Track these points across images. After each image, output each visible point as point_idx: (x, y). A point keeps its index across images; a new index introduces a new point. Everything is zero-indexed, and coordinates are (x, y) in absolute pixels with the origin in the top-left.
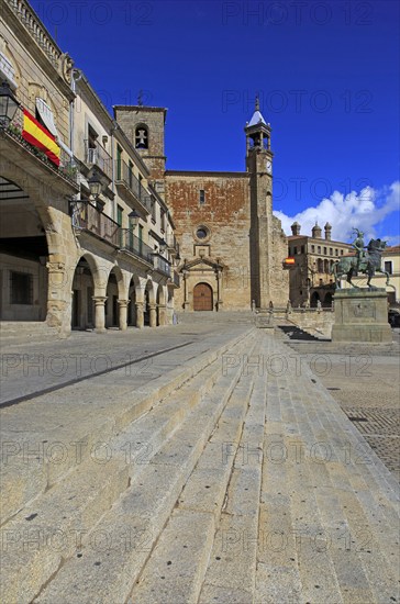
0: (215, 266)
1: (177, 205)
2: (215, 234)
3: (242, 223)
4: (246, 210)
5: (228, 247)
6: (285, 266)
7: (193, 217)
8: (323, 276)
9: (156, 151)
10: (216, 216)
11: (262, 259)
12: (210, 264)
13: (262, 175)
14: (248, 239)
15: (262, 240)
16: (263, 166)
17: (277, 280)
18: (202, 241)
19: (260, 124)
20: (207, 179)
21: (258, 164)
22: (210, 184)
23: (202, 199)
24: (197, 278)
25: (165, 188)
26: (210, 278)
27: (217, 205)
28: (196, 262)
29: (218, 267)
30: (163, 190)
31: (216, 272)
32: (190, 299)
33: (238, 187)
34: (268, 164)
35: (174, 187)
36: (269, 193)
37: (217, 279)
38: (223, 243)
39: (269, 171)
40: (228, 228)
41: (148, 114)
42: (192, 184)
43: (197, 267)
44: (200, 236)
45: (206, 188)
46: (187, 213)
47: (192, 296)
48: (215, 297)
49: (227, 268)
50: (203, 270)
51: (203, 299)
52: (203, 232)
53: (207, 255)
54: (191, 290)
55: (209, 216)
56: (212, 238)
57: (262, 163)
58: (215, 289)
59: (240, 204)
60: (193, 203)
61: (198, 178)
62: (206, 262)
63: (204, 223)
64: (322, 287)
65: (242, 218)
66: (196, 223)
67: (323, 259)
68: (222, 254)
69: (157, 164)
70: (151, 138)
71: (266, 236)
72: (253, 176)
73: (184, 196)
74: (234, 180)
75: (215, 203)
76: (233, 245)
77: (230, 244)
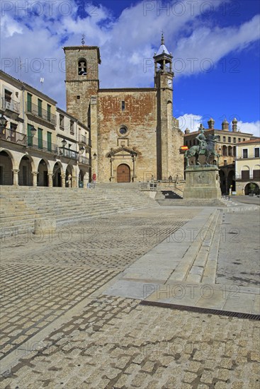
0: (131, 152)
1: (106, 112)
2: (132, 131)
3: (151, 122)
4: (154, 113)
5: (141, 139)
6: (182, 152)
7: (117, 120)
8: (227, 158)
9: (92, 76)
10: (133, 118)
11: (164, 147)
12: (128, 151)
13: (164, 89)
14: (155, 133)
15: (163, 135)
16: (164, 83)
17: (175, 161)
18: (123, 135)
19: (164, 54)
20: (127, 93)
21: (162, 82)
22: (129, 97)
23: (123, 107)
24: (119, 161)
25: (98, 101)
26: (128, 160)
27: (134, 111)
28: (119, 150)
29: (134, 153)
30: (96, 102)
31: (133, 156)
32: (115, 175)
33: (148, 98)
34: (170, 81)
35: (104, 100)
36: (169, 102)
37: (133, 161)
38: (137, 137)
39: (170, 86)
40: (141, 126)
41: (86, 51)
42: (116, 97)
43: (119, 153)
44: (122, 132)
45: (126, 100)
46: (113, 117)
47: (116, 173)
48: (132, 173)
49: (140, 154)
50: (123, 155)
51: (124, 175)
52: (124, 130)
53: (126, 145)
54: (116, 169)
55: (128, 119)
56: (129, 134)
57: (164, 81)
58: (132, 168)
59: (150, 109)
60: (116, 110)
61: (121, 93)
62: (126, 150)
63: (125, 124)
64: (226, 166)
65: (151, 119)
66: (119, 124)
67: (227, 145)
68: (137, 144)
69: (93, 85)
70: (88, 67)
71: (166, 132)
72: (158, 90)
73: (111, 106)
74: (145, 93)
75: (132, 109)
76: (145, 138)
77: (142, 137)
